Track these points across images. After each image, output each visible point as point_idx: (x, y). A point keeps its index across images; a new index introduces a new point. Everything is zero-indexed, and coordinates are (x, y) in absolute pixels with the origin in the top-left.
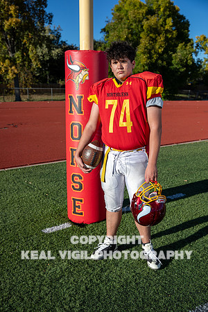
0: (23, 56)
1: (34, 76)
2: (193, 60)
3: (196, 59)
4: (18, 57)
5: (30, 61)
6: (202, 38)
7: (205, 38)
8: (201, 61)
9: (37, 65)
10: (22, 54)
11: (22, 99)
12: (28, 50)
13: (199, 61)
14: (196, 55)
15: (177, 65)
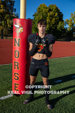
0: (5, 23)
7: (68, 20)
12: (7, 21)
14: (65, 26)
15: (59, 29)
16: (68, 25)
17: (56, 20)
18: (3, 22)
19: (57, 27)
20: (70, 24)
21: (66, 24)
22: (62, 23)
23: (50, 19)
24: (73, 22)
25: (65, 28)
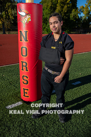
0: (6, 14)
1: (11, 23)
2: (78, 17)
3: (80, 16)
4: (4, 14)
5: (9, 16)
6: (82, 7)
7: (83, 7)
8: (82, 17)
9: (12, 18)
10: (5, 13)
11: (6, 33)
12: (8, 11)
13: (81, 17)
14: (80, 15)
15: (72, 18)
16: (83, 13)
17: (68, 7)
18: (3, 13)
19: (70, 17)
20: (85, 12)
21: (81, 12)
22: (76, 10)
23: (61, 6)
24: (89, 9)
25: (80, 17)
